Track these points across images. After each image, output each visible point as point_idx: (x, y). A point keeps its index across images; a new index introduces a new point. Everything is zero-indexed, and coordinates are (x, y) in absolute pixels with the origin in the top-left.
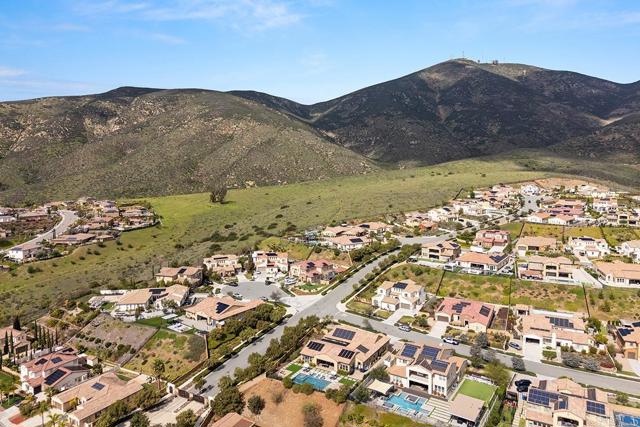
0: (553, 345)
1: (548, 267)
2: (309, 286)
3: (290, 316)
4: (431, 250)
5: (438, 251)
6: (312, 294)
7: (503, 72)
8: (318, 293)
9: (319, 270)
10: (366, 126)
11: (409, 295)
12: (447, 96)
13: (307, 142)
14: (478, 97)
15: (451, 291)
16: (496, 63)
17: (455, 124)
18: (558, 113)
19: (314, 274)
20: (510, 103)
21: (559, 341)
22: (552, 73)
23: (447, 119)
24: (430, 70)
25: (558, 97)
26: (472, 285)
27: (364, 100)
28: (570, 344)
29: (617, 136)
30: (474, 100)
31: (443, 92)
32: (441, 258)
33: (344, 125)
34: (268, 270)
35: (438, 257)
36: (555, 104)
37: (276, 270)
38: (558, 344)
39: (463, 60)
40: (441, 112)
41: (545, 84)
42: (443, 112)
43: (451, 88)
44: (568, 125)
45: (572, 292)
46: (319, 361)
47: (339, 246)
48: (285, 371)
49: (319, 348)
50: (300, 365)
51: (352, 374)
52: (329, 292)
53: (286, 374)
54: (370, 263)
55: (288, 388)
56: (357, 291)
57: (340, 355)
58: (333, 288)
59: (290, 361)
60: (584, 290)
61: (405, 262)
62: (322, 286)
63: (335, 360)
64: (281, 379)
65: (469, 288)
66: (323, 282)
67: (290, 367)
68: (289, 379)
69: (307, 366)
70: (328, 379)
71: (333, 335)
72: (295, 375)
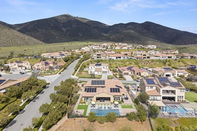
0: (176, 76)
1: (144, 55)
2: (48, 72)
3: (49, 84)
4: (97, 55)
6: (54, 74)
7: (79, 20)
8: (56, 73)
9: (51, 65)
10: (38, 32)
11: (105, 67)
12: (65, 25)
13: (15, 34)
14: (74, 26)
16: (78, 17)
17: (69, 33)
18: (96, 31)
19: (49, 67)
20: (84, 28)
21: (178, 73)
22: (93, 21)
23: (66, 32)
25: (95, 28)
27: (36, 23)
28: (182, 74)
29: (114, 36)
30: (73, 26)
31: (63, 24)
32: (102, 58)
34: (20, 68)
37: (24, 68)
39: (68, 15)
40: (64, 29)
41: (91, 24)
42: (64, 30)
43: (66, 23)
44: (99, 35)
45: (156, 61)
46: (98, 99)
47: (54, 57)
48: (79, 110)
49: (94, 90)
50: (84, 104)
51: (123, 102)
52: (62, 72)
53: (81, 112)
54: (72, 62)
55: (94, 121)
56: (76, 70)
57: (111, 91)
58: (63, 71)
59: (75, 104)
60: (160, 61)
61: (90, 59)
62: (55, 71)
63: (111, 95)
64: (82, 116)
65: (122, 65)
66: (55, 70)
67: (79, 108)
68: (87, 115)
69: (93, 103)
70: (113, 108)
71: (92, 84)
72: (88, 112)
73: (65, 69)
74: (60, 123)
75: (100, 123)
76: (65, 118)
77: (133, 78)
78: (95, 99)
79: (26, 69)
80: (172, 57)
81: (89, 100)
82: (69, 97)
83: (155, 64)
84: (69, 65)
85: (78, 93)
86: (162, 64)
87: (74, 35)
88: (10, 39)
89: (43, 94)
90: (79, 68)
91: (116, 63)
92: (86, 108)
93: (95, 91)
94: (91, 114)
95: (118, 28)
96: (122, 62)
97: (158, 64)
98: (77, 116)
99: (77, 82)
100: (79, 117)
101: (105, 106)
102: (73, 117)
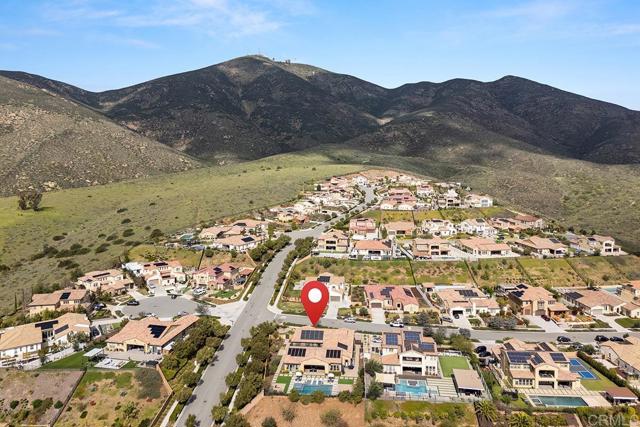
0: (474, 313)
1: (433, 247)
2: (223, 293)
3: (229, 327)
4: (328, 242)
5: (334, 243)
6: (234, 300)
7: (295, 71)
8: (238, 299)
9: (227, 275)
11: (337, 288)
12: (250, 91)
14: (277, 95)
16: (288, 63)
17: (261, 120)
18: (345, 112)
19: (225, 280)
20: (306, 101)
21: (478, 309)
22: (335, 75)
23: (253, 114)
24: (229, 64)
25: (342, 98)
26: (379, 271)
27: (165, 90)
28: (486, 310)
29: (396, 133)
30: (274, 96)
31: (245, 87)
32: (338, 249)
33: (146, 117)
34: (165, 282)
35: (334, 248)
36: (341, 104)
37: (172, 281)
38: (477, 311)
39: (260, 57)
40: (246, 107)
41: (331, 85)
43: (253, 83)
44: (354, 124)
45: (457, 266)
46: (306, 367)
47: (231, 247)
48: (279, 385)
49: (302, 353)
50: (286, 375)
51: (344, 373)
52: (249, 296)
53: (281, 387)
54: (270, 261)
55: (296, 401)
56: (278, 291)
57: (327, 356)
58: (250, 291)
59: (273, 374)
60: (466, 264)
61: (309, 256)
62: (237, 291)
63: (326, 362)
64: (281, 394)
65: (378, 274)
66: (236, 287)
67: (280, 380)
68: (288, 392)
69: (299, 374)
70: (326, 383)
71: (302, 338)
72: (291, 387)
73: (255, 284)
74: (255, 401)
75: (303, 403)
76: (261, 395)
77: (387, 317)
78: (301, 368)
79: (176, 281)
80: (502, 252)
81: (294, 369)
82: (264, 361)
83: (451, 274)
84: (262, 271)
85: (279, 354)
87: (276, 127)
88: (101, 151)
89: (223, 350)
90: (283, 287)
92: (287, 381)
94: (293, 391)
98: (276, 393)
99: (278, 327)
100: (278, 394)
101: (314, 379)
102: (270, 394)
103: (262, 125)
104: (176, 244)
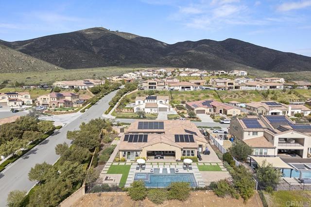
1: (229, 84)
4: (150, 83)
5: (155, 84)
6: (71, 112)
8: (76, 111)
9: (69, 98)
10: (53, 52)
11: (164, 102)
12: (96, 43)
13: (14, 56)
14: (112, 44)
15: (181, 101)
16: (117, 31)
17: (103, 55)
18: (148, 53)
20: (128, 47)
21: (293, 110)
22: (142, 38)
23: (98, 53)
24: (87, 30)
27: (49, 40)
30: (110, 45)
31: (94, 41)
34: (12, 103)
35: (155, 88)
36: (146, 49)
37: (19, 103)
38: (292, 113)
39: (102, 28)
40: (94, 49)
41: (140, 42)
42: (96, 50)
43: (98, 39)
45: (251, 93)
46: (150, 154)
47: (75, 86)
48: (111, 176)
49: (144, 139)
50: (122, 164)
52: (86, 110)
53: (116, 179)
54: (105, 94)
56: (112, 107)
58: (88, 108)
60: (257, 92)
61: (137, 90)
62: (75, 108)
64: (116, 189)
65: (192, 98)
66: (75, 106)
67: (112, 170)
68: (127, 186)
69: (142, 161)
71: (139, 128)
72: (130, 180)
73: (93, 104)
75: (154, 201)
76: (81, 192)
77: (213, 118)
78: (144, 154)
79: (23, 104)
80: (277, 87)
81: (133, 156)
83: (248, 97)
84: (100, 99)
86: (261, 97)
87: (111, 57)
89: (46, 144)
90: (118, 103)
91: (183, 96)
92: (125, 171)
93: (145, 141)
94: (135, 185)
95: (184, 48)
96: (193, 94)
97: (254, 97)
98: (106, 189)
100: (110, 190)
101: (164, 166)
102: (97, 190)
103: (103, 57)
104: (32, 87)
